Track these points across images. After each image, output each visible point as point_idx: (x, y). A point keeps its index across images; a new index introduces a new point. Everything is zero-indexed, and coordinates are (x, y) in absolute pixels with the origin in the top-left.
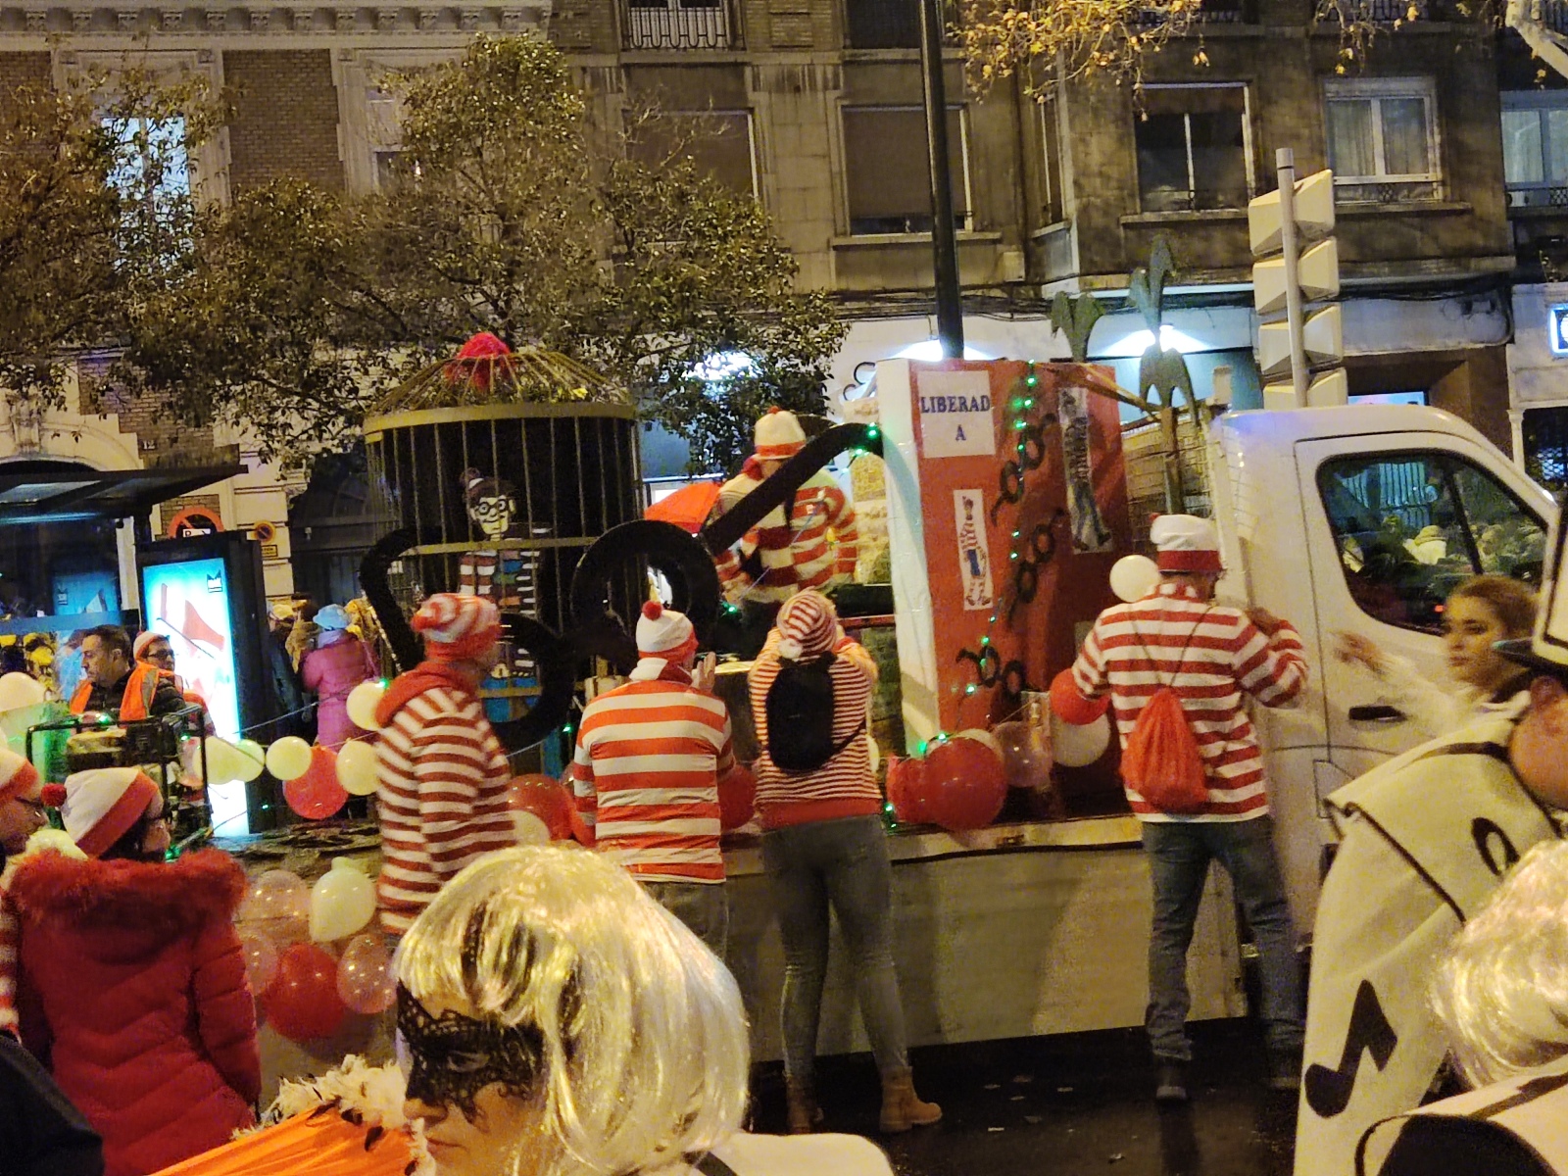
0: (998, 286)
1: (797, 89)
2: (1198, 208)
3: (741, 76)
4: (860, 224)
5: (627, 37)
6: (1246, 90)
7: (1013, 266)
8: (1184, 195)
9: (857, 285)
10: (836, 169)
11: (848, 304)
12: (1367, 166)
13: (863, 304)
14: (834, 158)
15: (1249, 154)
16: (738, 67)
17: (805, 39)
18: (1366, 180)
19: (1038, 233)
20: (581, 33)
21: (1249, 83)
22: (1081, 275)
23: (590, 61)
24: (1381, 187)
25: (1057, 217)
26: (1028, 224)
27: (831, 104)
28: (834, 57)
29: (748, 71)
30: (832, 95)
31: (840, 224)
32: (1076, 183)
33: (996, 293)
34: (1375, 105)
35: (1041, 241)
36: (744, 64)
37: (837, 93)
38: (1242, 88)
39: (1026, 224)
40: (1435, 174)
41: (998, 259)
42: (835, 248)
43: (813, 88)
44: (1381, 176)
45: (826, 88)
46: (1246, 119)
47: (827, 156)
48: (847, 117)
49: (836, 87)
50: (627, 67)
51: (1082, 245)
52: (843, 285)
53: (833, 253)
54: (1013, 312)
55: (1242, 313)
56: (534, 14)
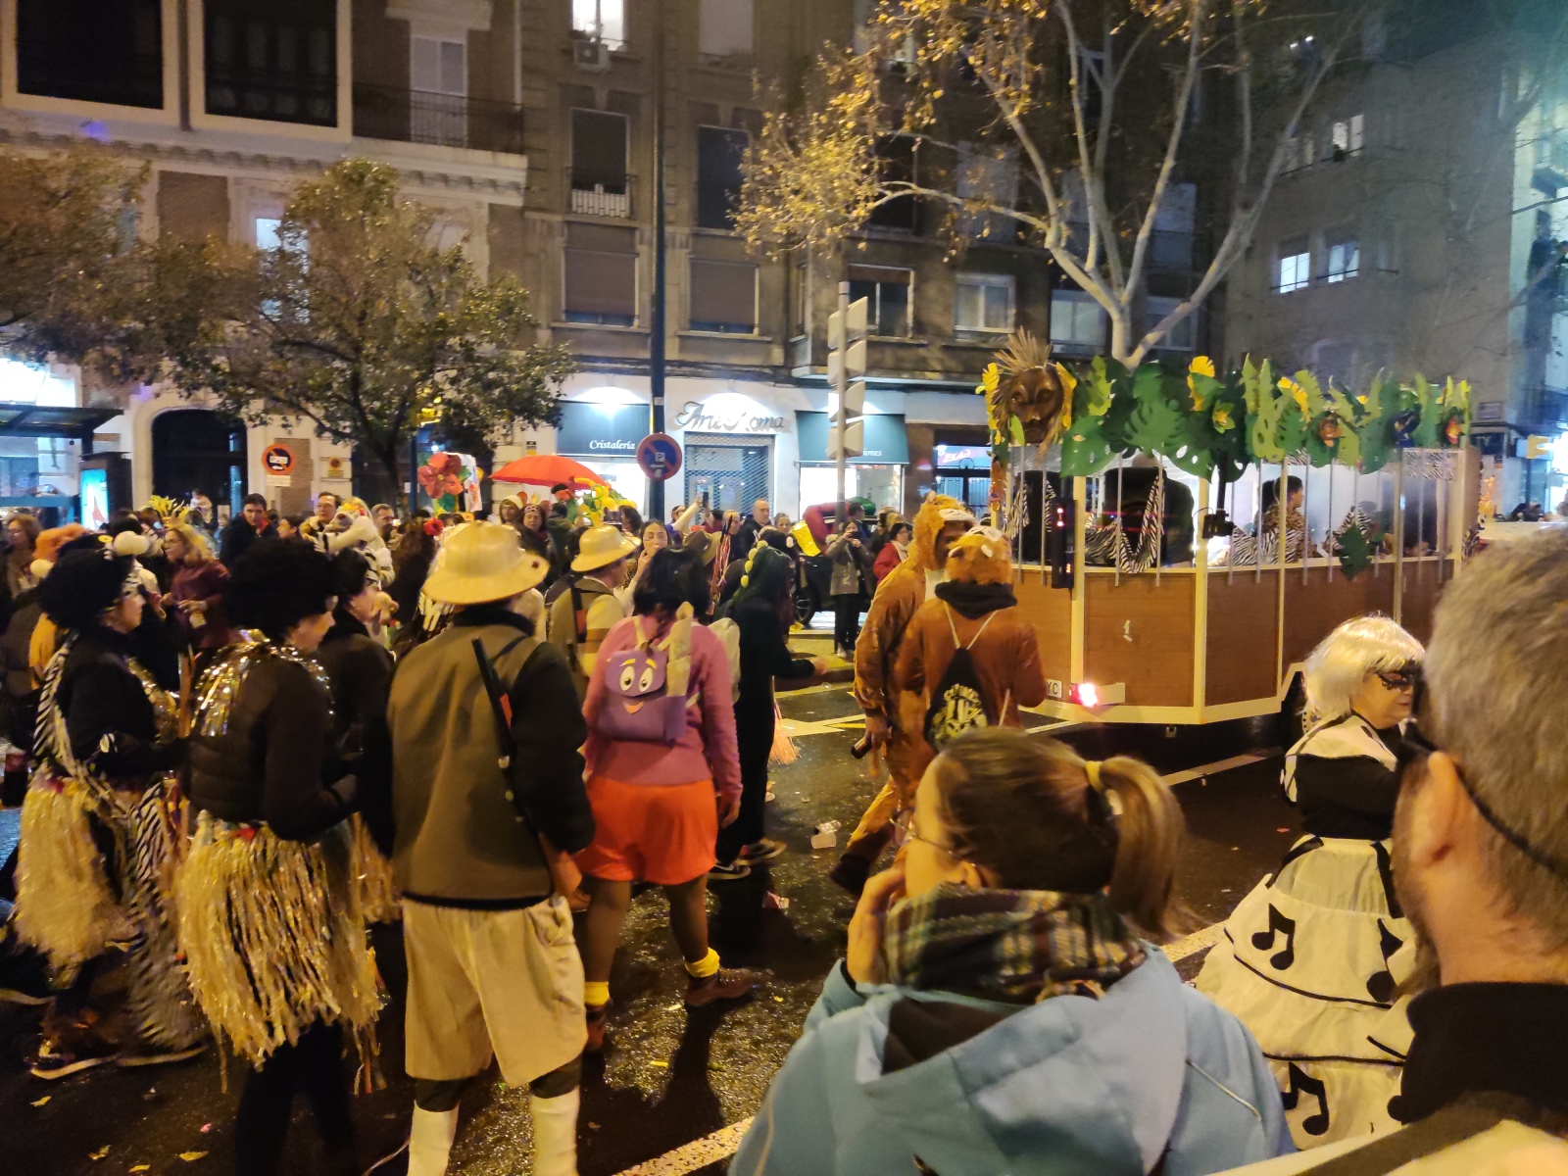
0: (768, 367)
2: (881, 335)
3: (634, 235)
4: (695, 324)
5: (570, 205)
6: (912, 274)
7: (777, 356)
8: (874, 329)
9: (689, 358)
11: (683, 368)
12: (975, 322)
13: (692, 369)
15: (910, 309)
16: (632, 230)
18: (973, 329)
19: (793, 340)
20: (541, 201)
21: (914, 269)
22: (812, 365)
23: (547, 217)
24: (981, 334)
25: (802, 332)
26: (788, 335)
27: (684, 256)
28: (687, 230)
29: (637, 233)
30: (685, 251)
31: (683, 323)
32: (815, 314)
33: (767, 371)
34: (983, 288)
35: (795, 344)
36: (635, 229)
37: (688, 251)
38: (907, 274)
39: (786, 334)
40: (1010, 330)
41: (769, 354)
42: (680, 336)
43: (674, 246)
44: (981, 328)
45: (682, 247)
46: (910, 289)
47: (678, 285)
48: (691, 264)
49: (687, 247)
50: (569, 223)
51: (813, 349)
52: (682, 358)
53: (680, 339)
54: (776, 382)
55: (901, 395)
56: (516, 186)
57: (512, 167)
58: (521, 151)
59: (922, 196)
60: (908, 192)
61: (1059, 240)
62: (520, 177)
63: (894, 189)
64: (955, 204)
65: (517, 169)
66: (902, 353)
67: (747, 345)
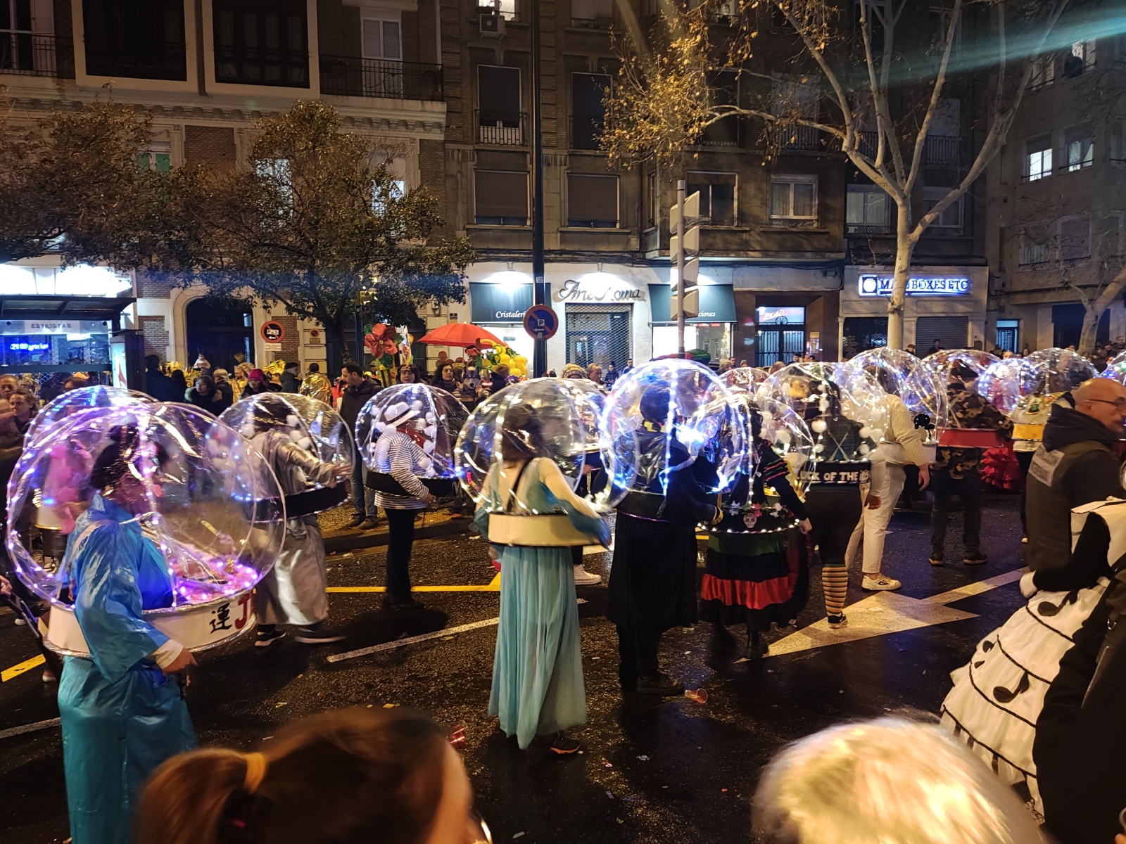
0: (627, 252)
1: (549, 165)
2: (712, 225)
3: (526, 158)
4: (572, 222)
5: (478, 138)
6: (737, 177)
7: (634, 244)
8: (706, 219)
9: (568, 248)
10: (562, 199)
11: (564, 256)
12: (786, 212)
13: (571, 256)
14: (562, 194)
15: (736, 204)
16: (524, 154)
17: (554, 144)
18: (785, 217)
19: (646, 231)
20: (458, 135)
21: (738, 173)
22: (660, 249)
23: (462, 147)
24: (791, 221)
25: (652, 224)
26: (642, 228)
27: (562, 171)
28: (565, 152)
30: (564, 168)
31: (563, 222)
32: (661, 211)
33: (627, 255)
34: (792, 185)
35: (647, 234)
36: (527, 152)
38: (735, 176)
39: (641, 227)
40: (814, 217)
41: (629, 240)
42: (561, 232)
43: (556, 164)
44: (791, 216)
45: (561, 165)
46: (736, 188)
47: (560, 193)
48: (569, 177)
49: (565, 165)
50: (477, 150)
51: (661, 236)
52: (563, 248)
53: (559, 234)
54: (633, 263)
55: (729, 270)
56: (439, 125)
57: (435, 111)
58: (441, 99)
59: (744, 115)
60: (732, 112)
61: (853, 143)
62: (442, 119)
63: (721, 111)
64: (770, 121)
65: (440, 113)
66: (729, 237)
67: (611, 236)
